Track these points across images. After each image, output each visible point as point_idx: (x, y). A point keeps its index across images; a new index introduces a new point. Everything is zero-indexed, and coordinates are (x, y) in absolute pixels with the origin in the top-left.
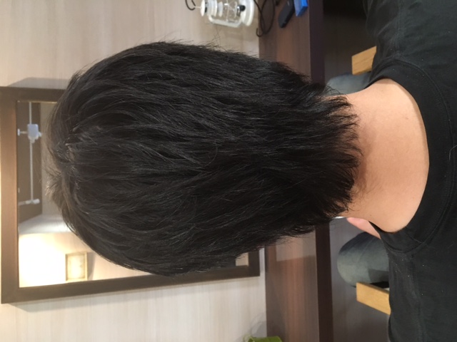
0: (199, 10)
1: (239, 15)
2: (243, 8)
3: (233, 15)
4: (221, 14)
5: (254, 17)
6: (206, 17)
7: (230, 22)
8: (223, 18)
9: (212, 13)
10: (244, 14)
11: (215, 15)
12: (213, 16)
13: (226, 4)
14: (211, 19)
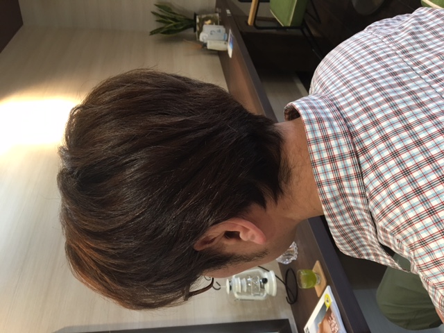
0: (225, 289)
1: (263, 287)
2: (265, 281)
3: (258, 288)
4: (245, 289)
5: (278, 288)
6: (232, 295)
7: (255, 295)
8: (248, 293)
9: (237, 290)
10: (267, 286)
11: (240, 291)
12: (238, 293)
13: (249, 279)
14: (236, 295)
